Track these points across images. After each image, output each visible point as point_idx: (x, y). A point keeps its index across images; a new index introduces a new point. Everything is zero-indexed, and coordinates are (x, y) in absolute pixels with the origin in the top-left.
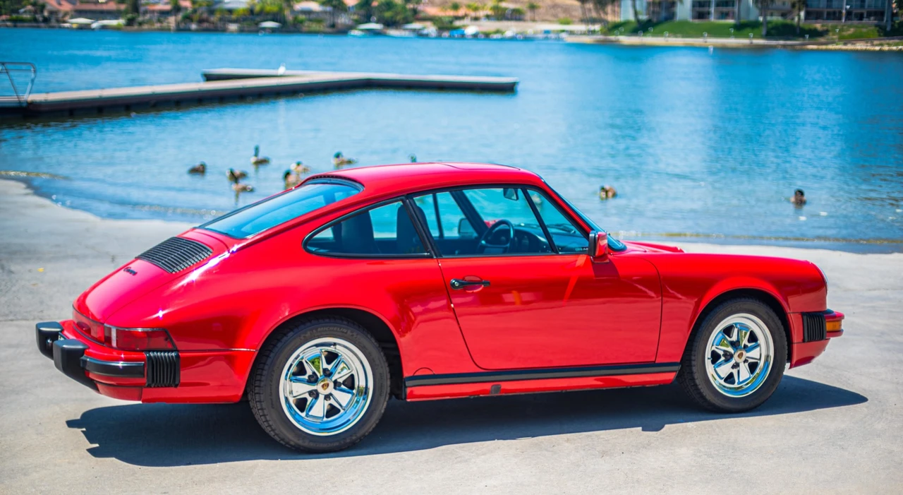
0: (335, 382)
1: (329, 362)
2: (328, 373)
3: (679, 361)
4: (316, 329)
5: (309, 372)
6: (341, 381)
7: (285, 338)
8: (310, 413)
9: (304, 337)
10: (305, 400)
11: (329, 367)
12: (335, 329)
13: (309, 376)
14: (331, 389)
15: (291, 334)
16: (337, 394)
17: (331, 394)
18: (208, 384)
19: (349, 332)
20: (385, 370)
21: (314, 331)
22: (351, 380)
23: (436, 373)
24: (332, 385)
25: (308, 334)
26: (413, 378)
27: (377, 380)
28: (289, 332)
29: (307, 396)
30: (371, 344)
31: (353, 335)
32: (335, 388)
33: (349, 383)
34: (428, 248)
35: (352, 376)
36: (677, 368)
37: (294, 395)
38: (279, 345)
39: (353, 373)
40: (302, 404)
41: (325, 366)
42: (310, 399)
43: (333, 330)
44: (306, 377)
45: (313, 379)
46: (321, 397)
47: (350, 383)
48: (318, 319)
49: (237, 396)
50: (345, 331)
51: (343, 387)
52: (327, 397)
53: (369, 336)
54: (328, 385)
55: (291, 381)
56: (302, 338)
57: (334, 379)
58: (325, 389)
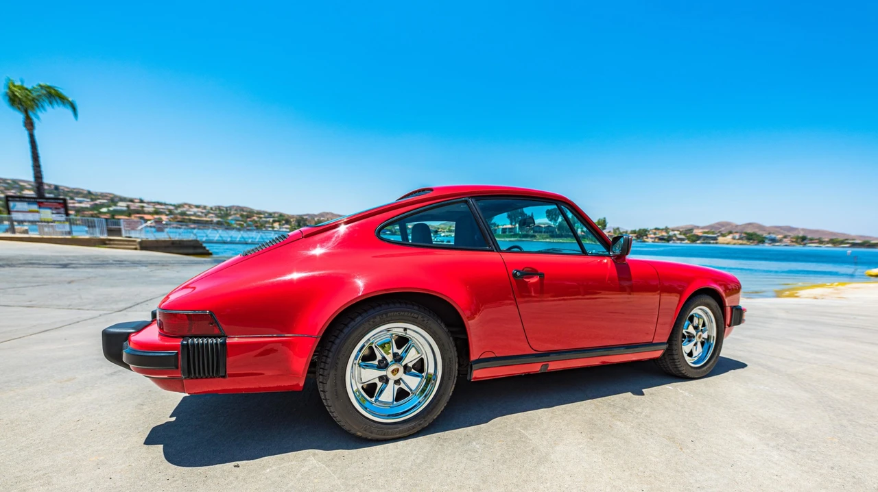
0: (406, 367)
1: (399, 347)
2: (398, 358)
3: (666, 341)
4: (386, 314)
5: (379, 357)
6: (410, 365)
7: (353, 323)
8: (379, 399)
9: (373, 322)
10: (375, 385)
11: (400, 352)
12: (406, 314)
13: (379, 361)
14: (401, 374)
15: (359, 319)
16: (406, 378)
17: (401, 379)
18: (263, 374)
19: (420, 317)
20: (453, 353)
21: (384, 316)
22: (420, 363)
23: (498, 355)
24: (402, 370)
25: (378, 319)
26: (479, 361)
27: (446, 364)
28: (356, 317)
29: (377, 381)
30: (442, 330)
31: (423, 321)
32: (405, 373)
33: (418, 366)
34: (489, 243)
35: (422, 360)
36: (665, 347)
37: (363, 381)
38: (346, 330)
39: (423, 356)
40: (370, 389)
41: (396, 350)
42: (379, 384)
43: (403, 316)
44: (376, 362)
45: (382, 365)
46: (391, 382)
47: (420, 366)
48: (388, 304)
49: (298, 385)
50: (416, 316)
51: (413, 370)
52: (397, 382)
53: (439, 322)
54: (398, 370)
55: (360, 366)
56: (371, 323)
57: (403, 364)
58: (395, 375)
